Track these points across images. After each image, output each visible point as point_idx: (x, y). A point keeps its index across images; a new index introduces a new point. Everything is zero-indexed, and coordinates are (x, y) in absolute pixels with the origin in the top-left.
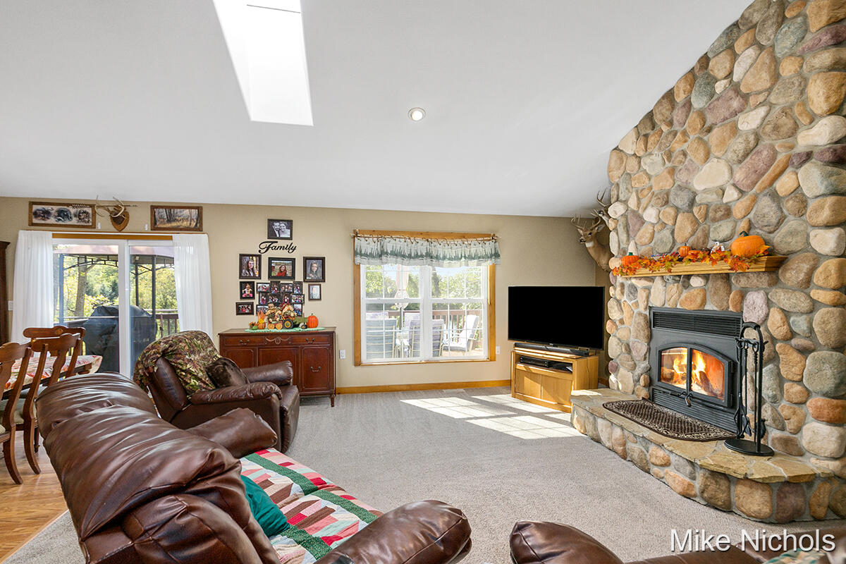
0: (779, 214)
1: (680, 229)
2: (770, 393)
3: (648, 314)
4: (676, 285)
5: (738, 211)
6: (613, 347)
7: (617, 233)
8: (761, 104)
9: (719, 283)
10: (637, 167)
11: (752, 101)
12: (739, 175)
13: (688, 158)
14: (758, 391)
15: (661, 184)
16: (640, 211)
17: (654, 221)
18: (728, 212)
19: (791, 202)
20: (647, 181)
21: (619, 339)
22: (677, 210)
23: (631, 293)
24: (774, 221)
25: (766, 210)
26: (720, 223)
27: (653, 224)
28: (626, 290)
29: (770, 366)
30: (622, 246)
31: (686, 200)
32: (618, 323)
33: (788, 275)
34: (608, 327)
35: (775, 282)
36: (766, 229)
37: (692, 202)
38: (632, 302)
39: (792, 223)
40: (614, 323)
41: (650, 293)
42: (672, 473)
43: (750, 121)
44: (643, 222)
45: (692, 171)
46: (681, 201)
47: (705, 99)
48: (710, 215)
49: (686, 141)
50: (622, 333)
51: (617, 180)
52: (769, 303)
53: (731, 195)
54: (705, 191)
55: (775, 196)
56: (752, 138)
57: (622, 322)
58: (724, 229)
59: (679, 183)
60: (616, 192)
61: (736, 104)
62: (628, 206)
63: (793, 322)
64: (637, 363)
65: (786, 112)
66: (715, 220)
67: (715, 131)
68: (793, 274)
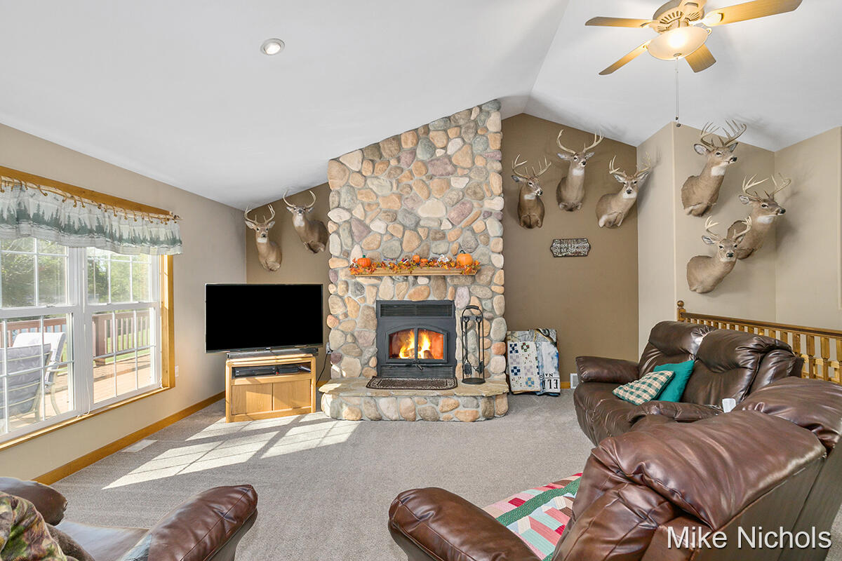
0: (476, 242)
1: (408, 242)
2: (473, 347)
3: (375, 307)
4: (404, 283)
5: (451, 235)
6: (335, 339)
7: (339, 236)
8: (466, 176)
9: (440, 282)
10: (363, 184)
11: (459, 171)
12: (453, 215)
13: (413, 191)
14: (465, 347)
15: (389, 204)
16: (367, 222)
17: (383, 232)
18: (444, 237)
19: (483, 237)
20: (375, 199)
21: (342, 331)
22: (405, 227)
23: (358, 290)
24: (474, 246)
25: (469, 239)
26: (438, 242)
27: (381, 234)
28: (350, 288)
29: (472, 331)
30: (345, 248)
31: (413, 222)
32: (341, 317)
33: (482, 278)
34: (329, 321)
35: (474, 281)
36: (469, 250)
37: (417, 224)
38: (358, 297)
39: (481, 249)
40: (336, 317)
41: (378, 289)
42: (462, 411)
43: (459, 183)
44: (369, 231)
45: (416, 200)
46: (409, 222)
47: (429, 156)
48: (431, 236)
49: (412, 179)
50: (346, 326)
51: (338, 188)
52: (470, 294)
53: (446, 225)
54: (428, 219)
55: (473, 231)
56: (461, 193)
57: (346, 315)
58: (442, 247)
59: (405, 208)
60: (337, 199)
61: (449, 168)
62: (352, 214)
63: (485, 304)
64: (363, 349)
65: (479, 185)
66: (435, 239)
67: (436, 180)
68: (484, 278)
